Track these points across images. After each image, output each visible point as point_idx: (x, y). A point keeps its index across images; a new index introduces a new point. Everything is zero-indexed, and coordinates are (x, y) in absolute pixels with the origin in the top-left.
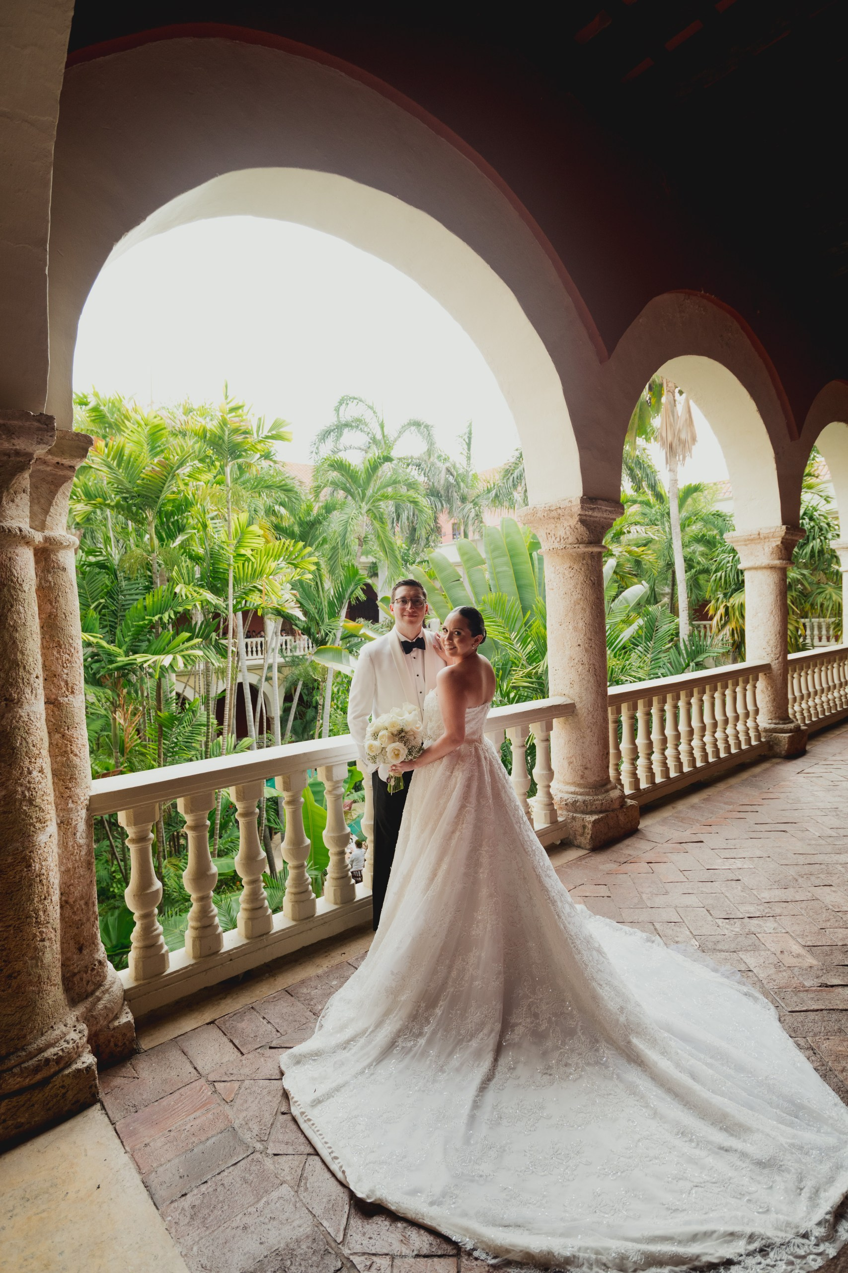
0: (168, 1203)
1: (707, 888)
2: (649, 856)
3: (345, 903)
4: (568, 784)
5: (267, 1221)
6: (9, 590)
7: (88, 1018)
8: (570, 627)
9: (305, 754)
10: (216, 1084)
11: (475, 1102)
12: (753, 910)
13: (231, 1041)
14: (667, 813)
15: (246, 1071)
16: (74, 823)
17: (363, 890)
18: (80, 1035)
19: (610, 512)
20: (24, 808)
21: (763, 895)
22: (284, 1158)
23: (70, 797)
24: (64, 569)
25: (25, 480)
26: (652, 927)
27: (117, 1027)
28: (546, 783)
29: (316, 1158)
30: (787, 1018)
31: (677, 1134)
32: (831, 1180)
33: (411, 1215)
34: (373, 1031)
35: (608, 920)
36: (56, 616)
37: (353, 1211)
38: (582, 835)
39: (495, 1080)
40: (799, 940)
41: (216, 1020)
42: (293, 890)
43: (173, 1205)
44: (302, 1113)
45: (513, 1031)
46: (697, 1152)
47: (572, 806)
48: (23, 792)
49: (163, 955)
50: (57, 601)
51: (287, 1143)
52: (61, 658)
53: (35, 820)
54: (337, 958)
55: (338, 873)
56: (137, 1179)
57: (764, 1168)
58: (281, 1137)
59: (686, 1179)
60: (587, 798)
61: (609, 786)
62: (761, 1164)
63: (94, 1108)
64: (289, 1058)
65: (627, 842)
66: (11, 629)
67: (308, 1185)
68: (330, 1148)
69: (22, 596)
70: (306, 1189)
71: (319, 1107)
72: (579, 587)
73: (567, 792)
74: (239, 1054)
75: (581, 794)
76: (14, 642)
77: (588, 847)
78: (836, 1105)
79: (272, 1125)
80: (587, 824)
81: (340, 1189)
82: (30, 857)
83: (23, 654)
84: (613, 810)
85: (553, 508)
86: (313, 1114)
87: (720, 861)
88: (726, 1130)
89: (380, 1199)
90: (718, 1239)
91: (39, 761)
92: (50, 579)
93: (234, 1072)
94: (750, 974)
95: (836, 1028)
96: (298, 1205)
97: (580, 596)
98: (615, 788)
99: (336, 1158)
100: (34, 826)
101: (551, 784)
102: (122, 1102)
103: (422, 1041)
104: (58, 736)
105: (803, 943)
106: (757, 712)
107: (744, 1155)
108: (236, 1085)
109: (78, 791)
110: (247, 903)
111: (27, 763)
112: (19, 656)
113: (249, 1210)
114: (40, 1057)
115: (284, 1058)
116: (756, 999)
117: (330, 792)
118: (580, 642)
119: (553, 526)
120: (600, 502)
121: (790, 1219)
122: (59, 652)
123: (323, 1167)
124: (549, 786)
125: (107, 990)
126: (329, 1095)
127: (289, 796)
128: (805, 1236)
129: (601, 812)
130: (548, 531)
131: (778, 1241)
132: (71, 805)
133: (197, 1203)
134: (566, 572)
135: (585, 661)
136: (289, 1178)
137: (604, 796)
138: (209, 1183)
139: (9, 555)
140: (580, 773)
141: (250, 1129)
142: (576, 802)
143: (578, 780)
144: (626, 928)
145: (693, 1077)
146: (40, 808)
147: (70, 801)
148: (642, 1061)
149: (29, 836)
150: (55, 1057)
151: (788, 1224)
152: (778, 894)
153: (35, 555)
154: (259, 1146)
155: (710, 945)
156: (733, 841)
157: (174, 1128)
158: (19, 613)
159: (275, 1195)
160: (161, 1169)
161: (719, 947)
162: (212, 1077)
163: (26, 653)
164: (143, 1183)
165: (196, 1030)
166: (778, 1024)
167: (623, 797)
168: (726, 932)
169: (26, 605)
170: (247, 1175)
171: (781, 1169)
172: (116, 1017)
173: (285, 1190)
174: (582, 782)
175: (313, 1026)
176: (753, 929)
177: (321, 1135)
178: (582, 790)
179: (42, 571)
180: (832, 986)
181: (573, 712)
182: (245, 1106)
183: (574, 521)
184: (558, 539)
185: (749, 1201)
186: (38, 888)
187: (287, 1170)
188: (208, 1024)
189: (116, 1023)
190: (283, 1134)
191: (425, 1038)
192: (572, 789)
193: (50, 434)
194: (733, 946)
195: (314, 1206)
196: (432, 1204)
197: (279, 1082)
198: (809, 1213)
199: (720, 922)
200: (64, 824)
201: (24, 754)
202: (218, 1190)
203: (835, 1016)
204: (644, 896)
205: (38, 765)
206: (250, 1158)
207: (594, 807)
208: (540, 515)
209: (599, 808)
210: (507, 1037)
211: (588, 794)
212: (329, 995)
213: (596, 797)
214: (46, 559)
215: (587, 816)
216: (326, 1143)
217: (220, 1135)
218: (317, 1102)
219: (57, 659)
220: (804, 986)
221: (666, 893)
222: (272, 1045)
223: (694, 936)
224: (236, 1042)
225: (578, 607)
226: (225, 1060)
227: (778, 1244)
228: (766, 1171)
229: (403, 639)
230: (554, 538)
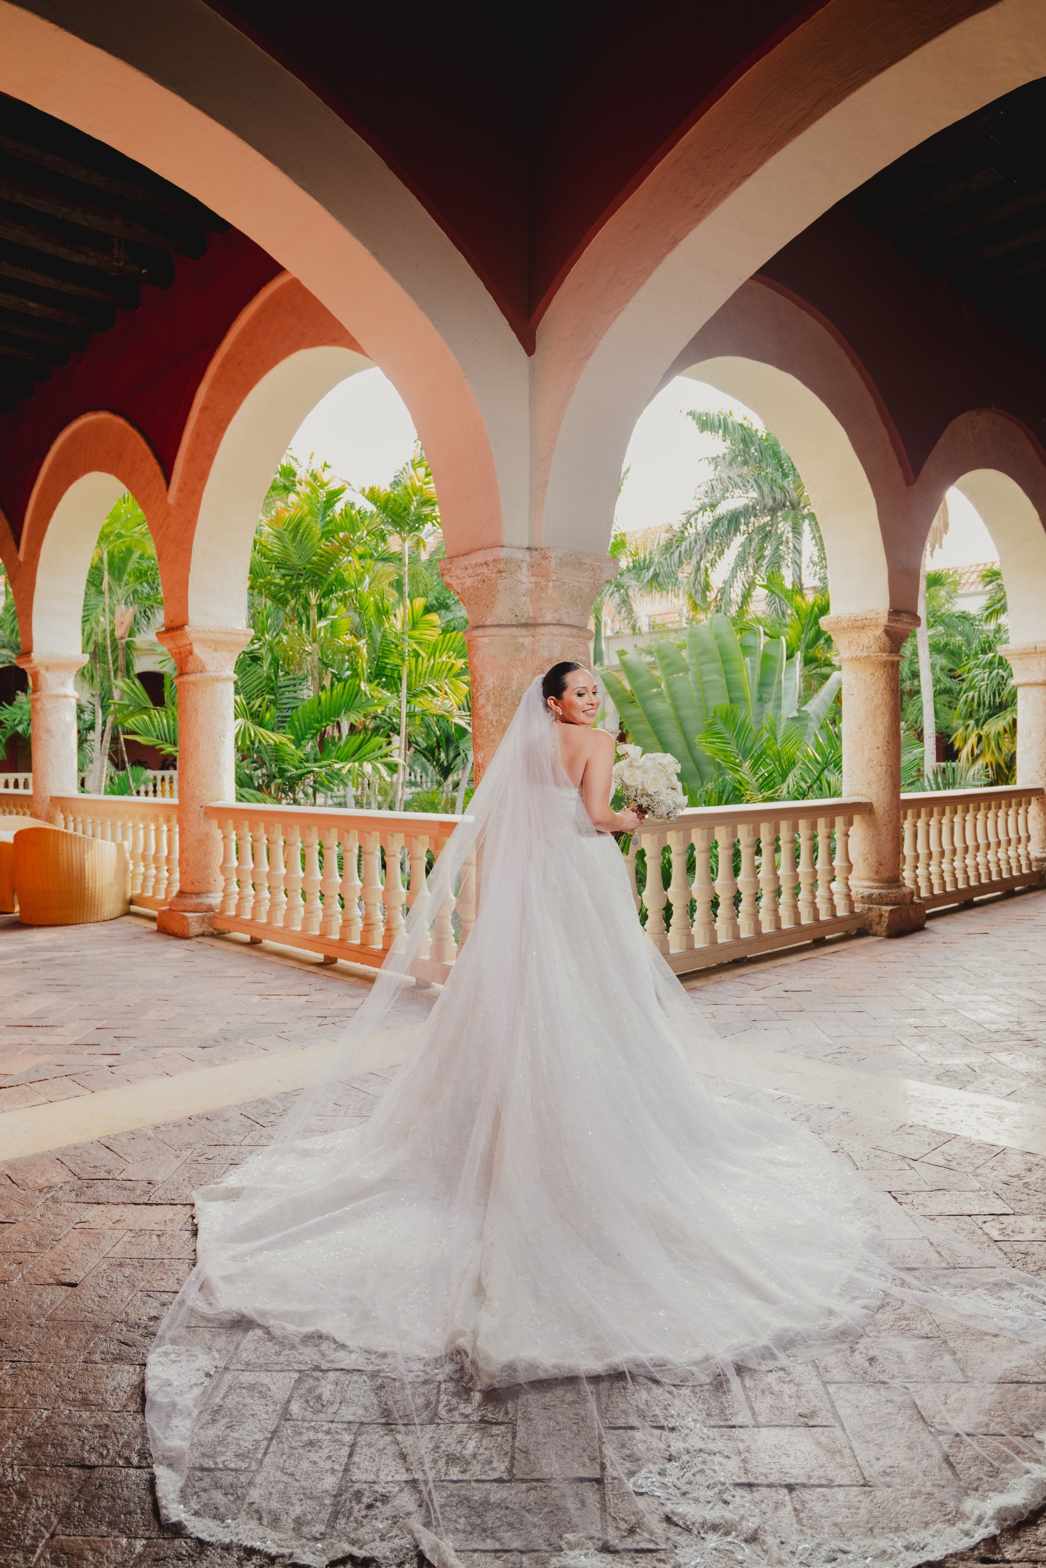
4: (862, 879)
8: (870, 731)
19: (910, 624)
28: (845, 875)
38: (879, 925)
47: (869, 899)
60: (882, 891)
65: (917, 934)
72: (880, 692)
73: (865, 887)
75: (876, 888)
77: (884, 934)
80: (883, 914)
84: (906, 904)
85: (859, 618)
97: (880, 701)
101: (849, 876)
106: (1029, 838)
118: (879, 745)
119: (856, 635)
120: (903, 614)
124: (847, 879)
129: (894, 904)
130: (850, 640)
134: (868, 679)
135: (883, 763)
137: (893, 891)
140: (875, 868)
142: (871, 895)
143: (873, 875)
174: (876, 877)
178: (876, 885)
181: (871, 810)
183: (879, 632)
184: (861, 648)
192: (868, 884)
207: (888, 899)
208: (844, 624)
209: (893, 900)
211: (882, 888)
213: (888, 891)
215: (883, 907)
225: (878, 712)
230: (856, 647)
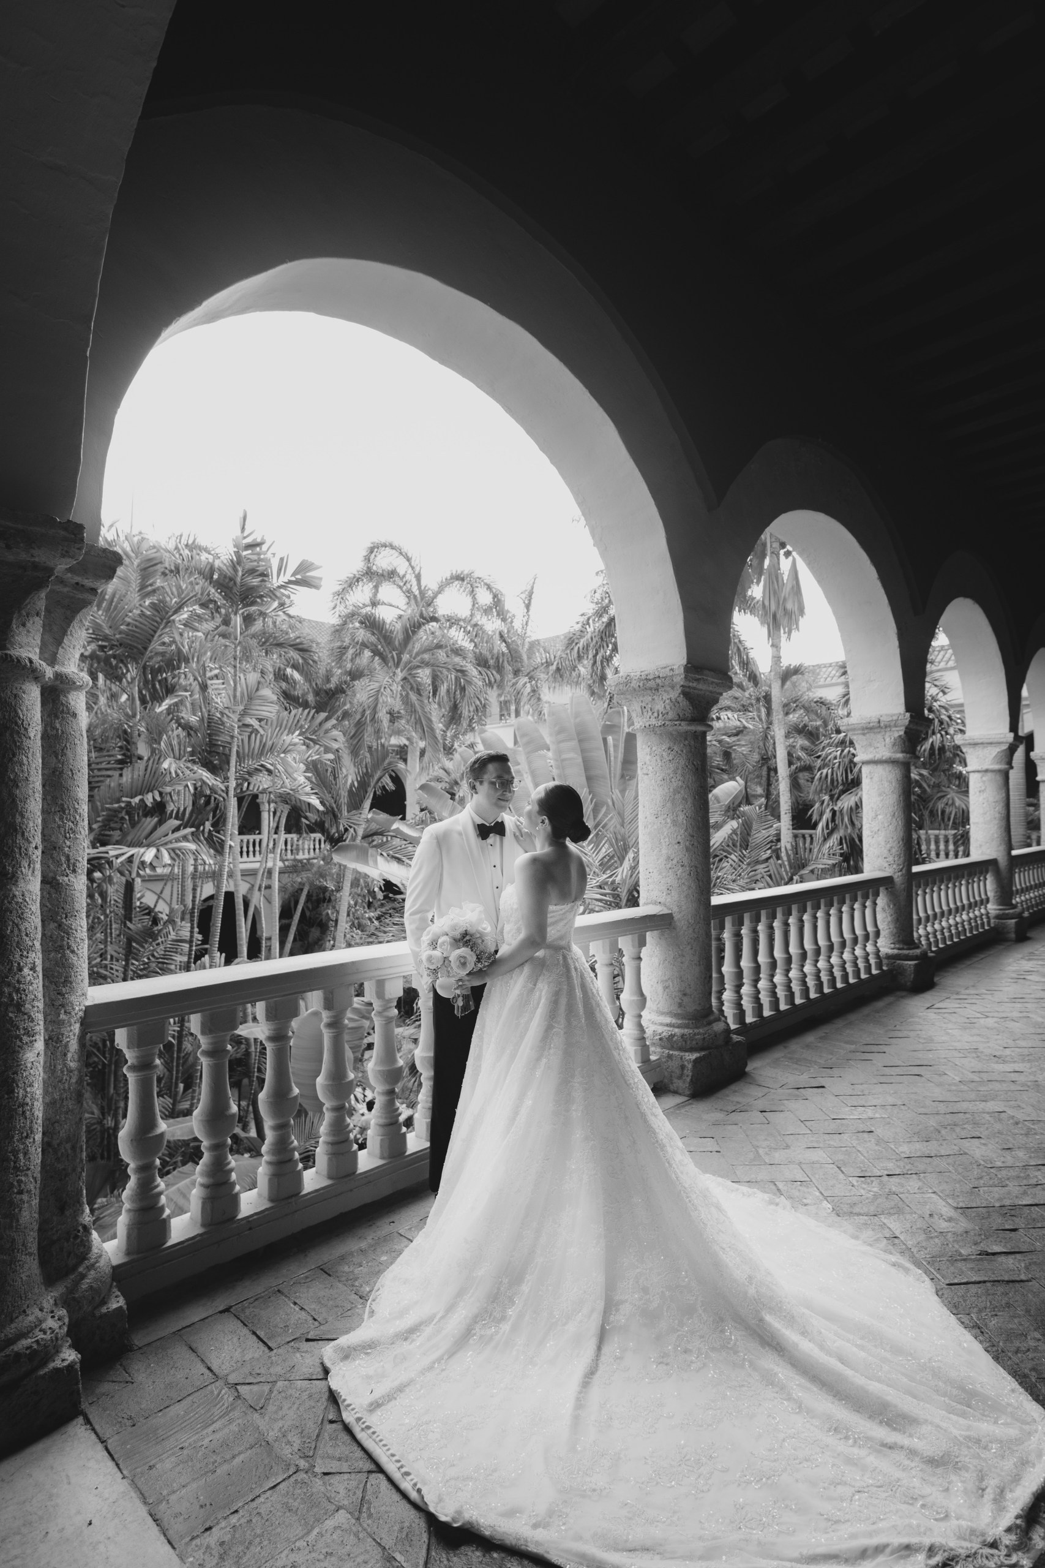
0: (188, 1539)
1: (835, 1141)
2: (761, 1104)
3: (394, 1157)
4: (662, 1013)
5: (322, 1557)
6: (12, 735)
7: (68, 1301)
8: (669, 821)
9: (353, 963)
10: (238, 1387)
11: (578, 1399)
12: (892, 1167)
13: (254, 1333)
14: (778, 1054)
15: (278, 1370)
16: (65, 1040)
17: (417, 1141)
18: (60, 1323)
19: (717, 685)
20: (11, 1015)
21: (901, 1149)
22: (337, 1477)
23: (63, 1006)
24: (75, 715)
25: (41, 600)
26: (774, 1187)
27: (105, 1314)
28: (636, 1012)
29: (381, 1476)
30: (945, 1292)
31: (829, 1430)
32: (1016, 1479)
33: (510, 1541)
34: (442, 1318)
35: (720, 1180)
36: (62, 772)
37: (433, 1540)
38: (680, 1077)
39: (599, 1373)
40: (950, 1201)
41: (231, 1307)
42: (330, 1139)
43: (194, 1542)
44: (359, 1419)
45: (617, 1310)
46: (856, 1450)
47: (668, 1042)
48: (10, 994)
49: (164, 1220)
50: (64, 754)
51: (339, 1459)
52: (64, 827)
53: (22, 1032)
54: (384, 1227)
55: (386, 1118)
56: (142, 1511)
57: (937, 1466)
58: (330, 1451)
59: (845, 1484)
60: (686, 1031)
61: (712, 1018)
62: (933, 1462)
63: (74, 1422)
64: (335, 1351)
65: (733, 1087)
66: (11, 784)
67: (372, 1510)
68: (398, 1461)
69: (26, 742)
70: (370, 1516)
71: (379, 1412)
72: (679, 772)
73: (661, 1024)
74: (266, 1349)
75: (678, 1027)
76: (14, 801)
77: (688, 1092)
78: (1013, 1391)
79: (318, 1436)
80: (686, 1063)
81: (413, 1513)
82: (14, 1080)
83: (23, 817)
84: (717, 1048)
85: (651, 677)
86: (372, 1420)
87: (848, 1109)
88: (888, 1424)
89: (470, 1523)
90: (892, 1553)
91: (32, 955)
92: (58, 726)
93: (262, 1371)
94: (896, 1241)
95: (1004, 1302)
96: (361, 1536)
97: (680, 783)
98: (719, 1020)
99: (407, 1474)
100: (21, 1040)
101: (642, 1013)
102: (114, 1414)
103: (506, 1327)
104: (53, 925)
105: (955, 1205)
106: (878, 934)
107: (912, 1453)
108: (266, 1388)
109: (72, 998)
110: (273, 1154)
111: (17, 956)
112: (18, 819)
113: (297, 1544)
114: (8, 1351)
115: (328, 1352)
116: (907, 1270)
117: (380, 1013)
118: (679, 839)
119: (650, 698)
120: (706, 672)
121: (974, 1525)
122: (61, 819)
123: (390, 1487)
124: (640, 1016)
125: (93, 1265)
126: (390, 1397)
127: (331, 1017)
128: (994, 1545)
129: (703, 1049)
130: (644, 705)
131: (963, 1552)
132: (62, 1016)
133: (227, 1538)
134: (665, 754)
135: (686, 862)
136: (346, 1502)
137: (706, 1029)
138: (241, 1513)
139: (15, 692)
140: (677, 1000)
141: (289, 1443)
142: (672, 1036)
143: (675, 1009)
144: (744, 1189)
145: (842, 1360)
146: (30, 1017)
147: (62, 1011)
148: (778, 1344)
149: (14, 1052)
150: (28, 1352)
151: (973, 1532)
152: (919, 1148)
153: (42, 694)
154: (303, 1464)
155: (846, 1208)
156: (860, 1087)
157: (186, 1444)
158: (21, 764)
159: (330, 1523)
160: (173, 1498)
161: (857, 1210)
162: (232, 1379)
163: (26, 815)
164: (151, 1515)
165: (206, 1321)
166: (936, 1298)
167: (728, 1031)
168: (863, 1192)
169: (30, 755)
170: (291, 1501)
171: (957, 1467)
172: (104, 1302)
173: (342, 1517)
174: (679, 1012)
175: (360, 1311)
176: (894, 1189)
177: (385, 1445)
178: (679, 1022)
179: (49, 716)
180: (994, 1254)
181: (670, 924)
182: (280, 1413)
183: (675, 693)
184: (656, 714)
185: (923, 1506)
186: (20, 1123)
187: (342, 1492)
188: (221, 1312)
189: (104, 1310)
190: (335, 1447)
191: (510, 1323)
192: (668, 1020)
193: (77, 546)
194: (872, 1209)
195: (383, 1536)
196: (535, 1526)
197: (324, 1382)
198: (995, 1518)
199: (854, 1181)
200: (54, 1041)
201: (14, 944)
202: (254, 1521)
203: (1000, 1289)
204: (761, 1151)
205: (30, 960)
206: (292, 1479)
207: (694, 1042)
208: (634, 684)
209: (700, 1043)
210: (612, 1318)
211: (686, 1026)
212: (378, 1273)
213: (696, 1031)
214: (54, 701)
215: (687, 1054)
216: (393, 1455)
217: (249, 1451)
218: (375, 1406)
219: (59, 827)
220: (960, 1255)
221: (787, 1147)
222: (309, 1337)
223: (826, 1198)
224: (261, 1334)
225: (678, 796)
226: (247, 1357)
227: (963, 1556)
228: (939, 1471)
229: (480, 821)
230: (650, 714)
